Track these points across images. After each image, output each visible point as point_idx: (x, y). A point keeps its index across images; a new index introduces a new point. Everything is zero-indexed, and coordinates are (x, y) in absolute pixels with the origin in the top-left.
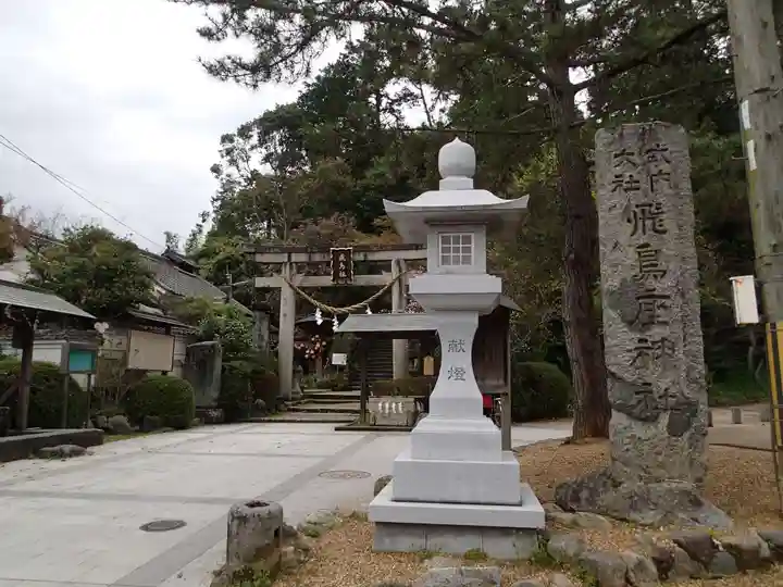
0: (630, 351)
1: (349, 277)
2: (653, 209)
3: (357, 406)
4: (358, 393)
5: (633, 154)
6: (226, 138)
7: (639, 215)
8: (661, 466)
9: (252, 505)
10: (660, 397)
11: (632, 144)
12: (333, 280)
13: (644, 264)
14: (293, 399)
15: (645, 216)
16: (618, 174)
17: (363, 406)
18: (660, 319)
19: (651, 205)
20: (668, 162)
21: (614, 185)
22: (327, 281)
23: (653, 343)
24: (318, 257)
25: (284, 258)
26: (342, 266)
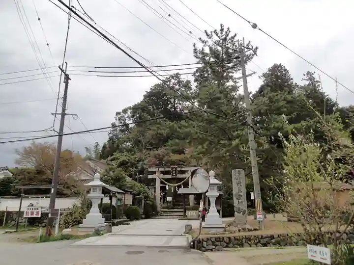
0: (237, 203)
1: (176, 175)
3: (182, 214)
4: (183, 210)
5: (237, 174)
6: (118, 113)
10: (241, 210)
12: (172, 176)
13: (239, 190)
15: (239, 183)
16: (235, 177)
17: (184, 213)
18: (241, 199)
20: (242, 175)
21: (235, 179)
22: (169, 176)
23: (240, 202)
24: (167, 169)
25: (157, 170)
26: (174, 172)
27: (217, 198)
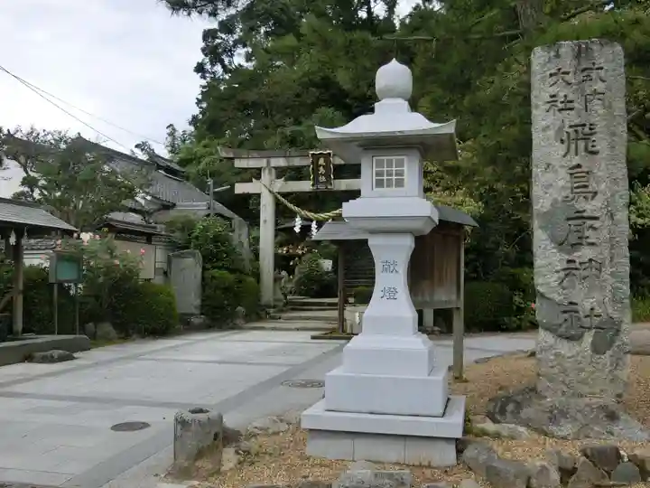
0: (557, 272)
1: (328, 181)
2: (587, 130)
4: (336, 300)
5: (567, 73)
7: (573, 136)
8: (584, 382)
9: (194, 412)
10: (586, 317)
11: (567, 62)
12: (313, 185)
13: (575, 185)
14: (274, 307)
15: (581, 136)
16: (553, 94)
17: (341, 314)
18: (589, 240)
19: (584, 125)
20: (604, 81)
21: (549, 105)
22: (306, 186)
23: (580, 263)
24: (297, 162)
25: (262, 163)
26: (322, 170)
27: (420, 240)
